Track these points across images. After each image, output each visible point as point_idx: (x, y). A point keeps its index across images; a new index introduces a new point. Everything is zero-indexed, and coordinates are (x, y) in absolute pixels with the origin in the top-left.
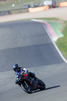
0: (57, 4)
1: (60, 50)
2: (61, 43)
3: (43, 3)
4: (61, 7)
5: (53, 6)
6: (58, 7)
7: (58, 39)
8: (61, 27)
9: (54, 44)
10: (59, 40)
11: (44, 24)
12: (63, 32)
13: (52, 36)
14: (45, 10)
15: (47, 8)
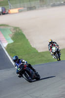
0: (7, 11)
1: (10, 56)
2: (11, 49)
4: (10, 13)
6: (8, 13)
7: (8, 44)
8: (11, 33)
9: (4, 49)
10: (8, 46)
12: (13, 38)
13: (2, 42)
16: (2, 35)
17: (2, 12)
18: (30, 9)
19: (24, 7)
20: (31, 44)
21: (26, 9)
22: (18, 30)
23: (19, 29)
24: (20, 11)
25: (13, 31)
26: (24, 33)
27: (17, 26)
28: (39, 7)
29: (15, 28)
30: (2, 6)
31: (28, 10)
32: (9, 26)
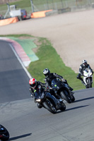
0: (29, 15)
2: (35, 69)
3: (8, 14)
4: (33, 18)
5: (23, 18)
6: (30, 18)
8: (36, 46)
9: (26, 70)
10: (32, 64)
11: (11, 43)
12: (38, 54)
13: (23, 59)
14: (12, 23)
15: (15, 21)
16: (22, 49)
17: (22, 17)
18: (63, 11)
19: (54, 9)
20: (65, 62)
21: (56, 11)
22: (45, 41)
23: (47, 41)
24: (48, 15)
25: (39, 44)
26: (54, 46)
27: (44, 36)
28: (75, 8)
29: (41, 39)
30: (21, 7)
31: (59, 13)
32: (33, 37)
